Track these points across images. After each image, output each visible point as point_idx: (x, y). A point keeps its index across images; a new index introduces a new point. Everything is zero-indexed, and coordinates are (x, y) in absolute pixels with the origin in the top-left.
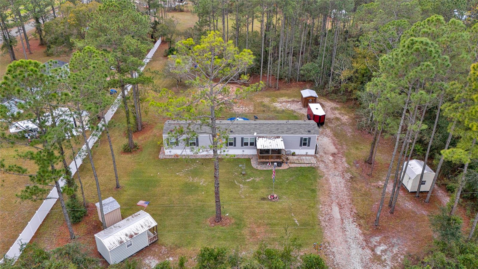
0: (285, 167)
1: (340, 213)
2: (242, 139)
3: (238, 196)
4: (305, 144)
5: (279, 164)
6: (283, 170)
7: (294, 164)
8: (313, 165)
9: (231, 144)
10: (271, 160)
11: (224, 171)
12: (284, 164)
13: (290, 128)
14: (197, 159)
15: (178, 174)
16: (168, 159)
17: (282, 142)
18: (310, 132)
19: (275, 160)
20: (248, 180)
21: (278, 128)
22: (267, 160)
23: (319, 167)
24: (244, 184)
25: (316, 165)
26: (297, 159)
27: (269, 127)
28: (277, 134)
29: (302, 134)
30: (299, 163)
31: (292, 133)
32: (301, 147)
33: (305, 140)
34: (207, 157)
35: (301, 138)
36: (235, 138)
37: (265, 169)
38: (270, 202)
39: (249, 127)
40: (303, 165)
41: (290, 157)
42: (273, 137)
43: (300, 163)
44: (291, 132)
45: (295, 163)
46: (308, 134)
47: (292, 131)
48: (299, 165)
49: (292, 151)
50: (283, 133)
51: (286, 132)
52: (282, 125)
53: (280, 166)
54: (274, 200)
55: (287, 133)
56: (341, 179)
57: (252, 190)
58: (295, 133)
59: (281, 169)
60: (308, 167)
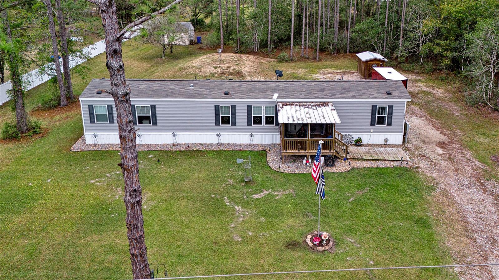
0: (341, 167)
2: (249, 108)
4: (381, 121)
5: (330, 161)
6: (340, 175)
7: (363, 162)
8: (404, 164)
9: (226, 121)
10: (311, 151)
11: (203, 175)
12: (340, 161)
13: (349, 89)
14: (151, 152)
15: (93, 181)
16: (87, 153)
17: (335, 112)
18: (390, 94)
19: (319, 151)
20: (256, 196)
21: (322, 87)
22: (302, 152)
23: (418, 168)
24: (246, 204)
25: (410, 164)
26: (368, 153)
27: (305, 86)
28: (323, 98)
29: (375, 98)
30: (373, 160)
31: (354, 97)
32: (373, 127)
33: (382, 110)
34: (174, 149)
35: (374, 107)
36: (233, 107)
37: (297, 171)
38: (312, 256)
39: (265, 86)
40: (382, 165)
41: (352, 149)
42: (313, 104)
43: (375, 160)
44: (351, 94)
45: (364, 160)
46: (386, 98)
47: (353, 93)
48: (374, 165)
49: (355, 136)
50: (333, 96)
51: (340, 94)
52: (331, 83)
53: (332, 166)
54: (321, 249)
55: (343, 96)
56: (481, 193)
57: (264, 220)
58: (360, 96)
59: (333, 171)
60: (395, 169)
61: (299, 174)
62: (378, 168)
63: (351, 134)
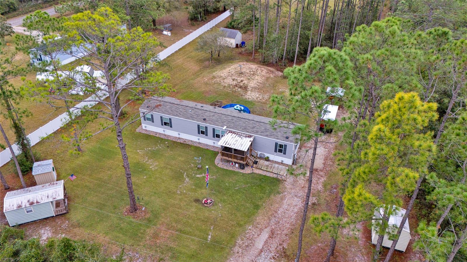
0: (248, 170)
1: (266, 242)
2: (214, 130)
3: (175, 190)
4: (280, 151)
5: (242, 167)
6: (243, 174)
7: (260, 170)
8: (279, 177)
9: (203, 133)
10: (234, 160)
11: (183, 159)
12: (249, 167)
13: (268, 129)
14: (167, 140)
15: (138, 151)
16: (142, 134)
18: (288, 138)
19: (238, 161)
20: (198, 176)
21: (255, 125)
22: (230, 159)
23: (285, 181)
24: (191, 178)
25: (283, 177)
26: (267, 166)
27: (247, 123)
28: (251, 133)
29: (278, 139)
30: (266, 171)
31: (267, 136)
32: (275, 153)
33: (281, 146)
34: (179, 141)
35: (276, 144)
36: (206, 128)
38: (200, 206)
39: (225, 118)
40: (268, 174)
41: (261, 162)
42: (244, 135)
43: (267, 171)
44: (266, 134)
45: (262, 170)
46: (284, 140)
47: (268, 133)
48: (264, 173)
49: (267, 155)
50: (257, 132)
51: (261, 133)
52: (261, 124)
54: (206, 205)
55: (262, 134)
56: (300, 202)
57: (194, 187)
58: (270, 136)
59: (242, 172)
60: (273, 178)
61: (225, 169)
62: (265, 176)
63: (264, 153)
